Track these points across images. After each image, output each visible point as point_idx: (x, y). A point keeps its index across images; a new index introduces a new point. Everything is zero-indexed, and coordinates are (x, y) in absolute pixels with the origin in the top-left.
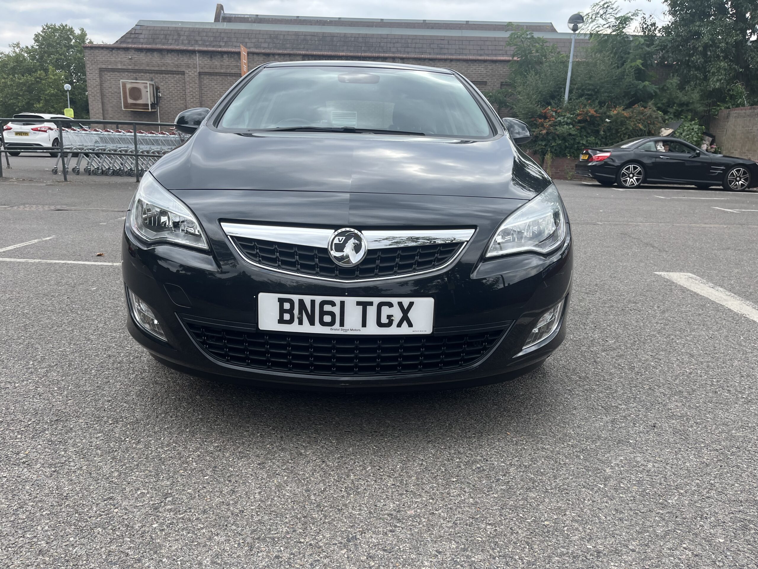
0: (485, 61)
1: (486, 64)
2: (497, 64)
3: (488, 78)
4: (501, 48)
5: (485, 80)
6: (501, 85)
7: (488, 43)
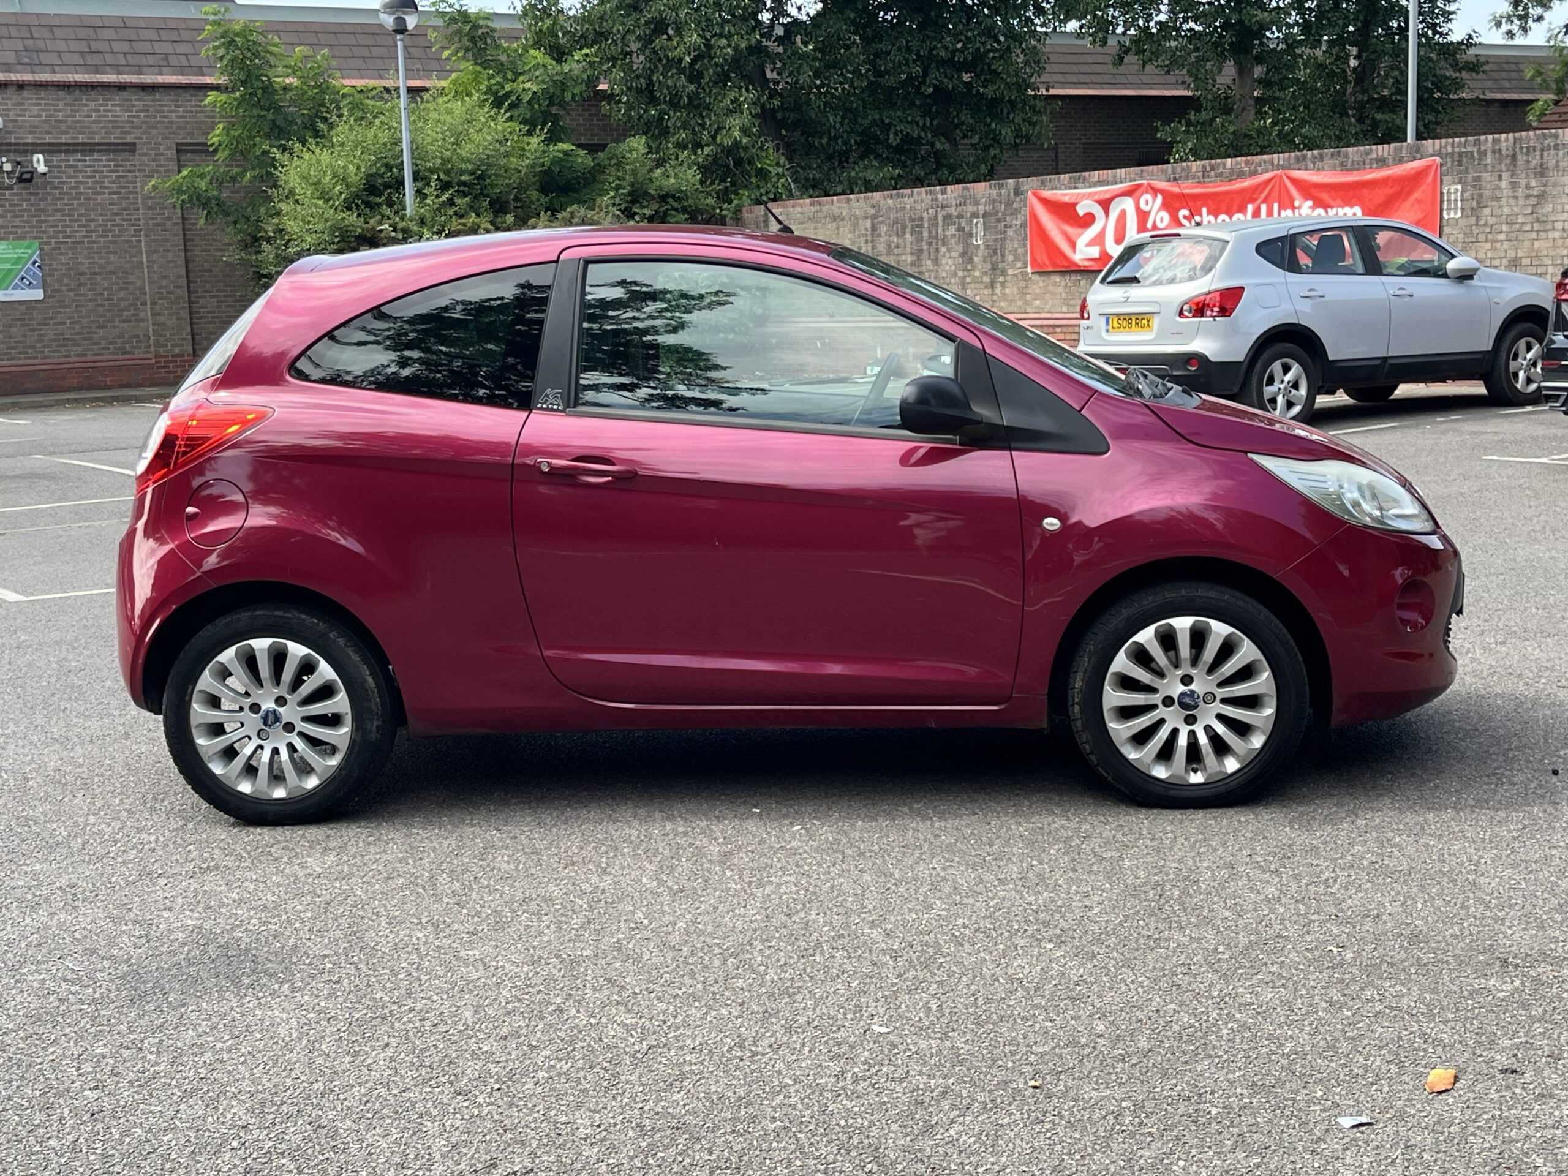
0: (121, 87)
1: (125, 95)
2: (157, 96)
3: (137, 133)
4: (146, 47)
5: (128, 141)
6: (178, 151)
7: (108, 34)
